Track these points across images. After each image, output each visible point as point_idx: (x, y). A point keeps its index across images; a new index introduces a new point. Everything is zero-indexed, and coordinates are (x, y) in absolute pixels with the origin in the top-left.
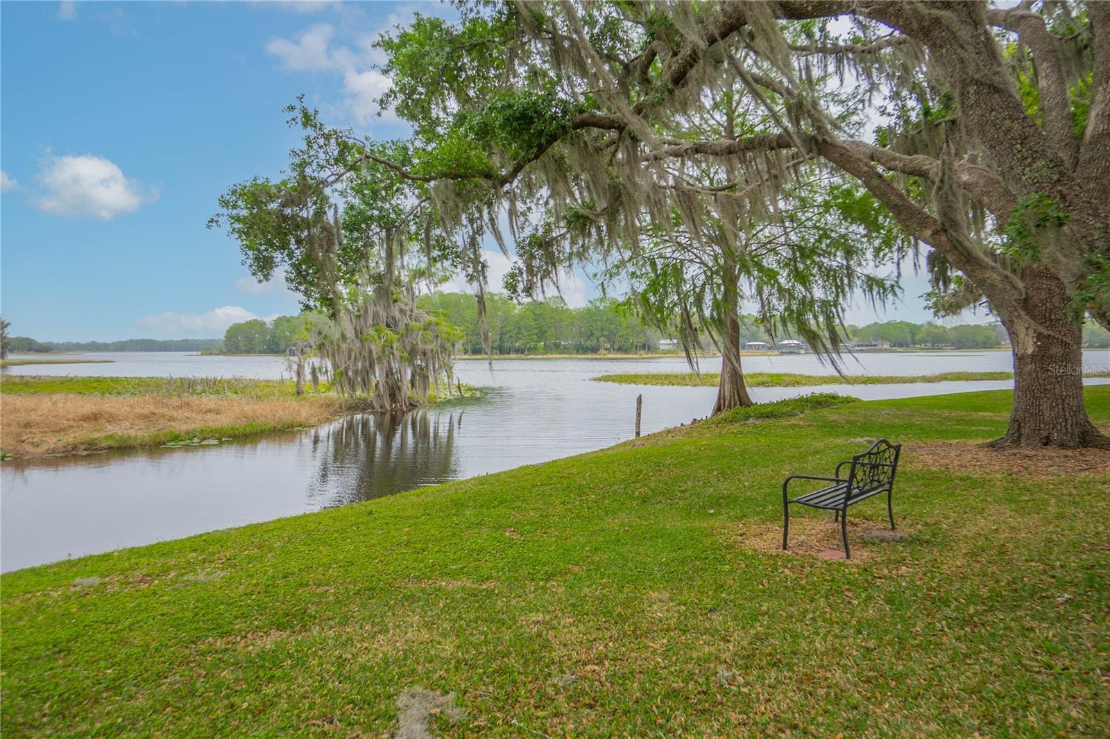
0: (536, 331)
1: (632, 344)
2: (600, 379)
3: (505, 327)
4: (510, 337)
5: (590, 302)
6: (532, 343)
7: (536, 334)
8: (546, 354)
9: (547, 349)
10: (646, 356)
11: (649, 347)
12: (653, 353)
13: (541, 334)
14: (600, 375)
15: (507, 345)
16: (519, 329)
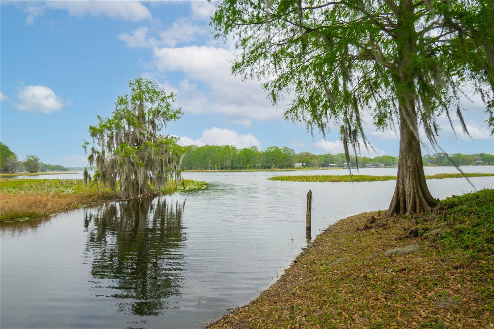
1: (284, 165)
2: (272, 179)
3: (233, 159)
4: (236, 163)
5: (267, 148)
6: (245, 165)
7: (246, 161)
8: (250, 169)
9: (250, 168)
10: (290, 170)
11: (291, 166)
12: (293, 168)
13: (248, 162)
14: (271, 177)
15: (234, 166)
16: (239, 159)
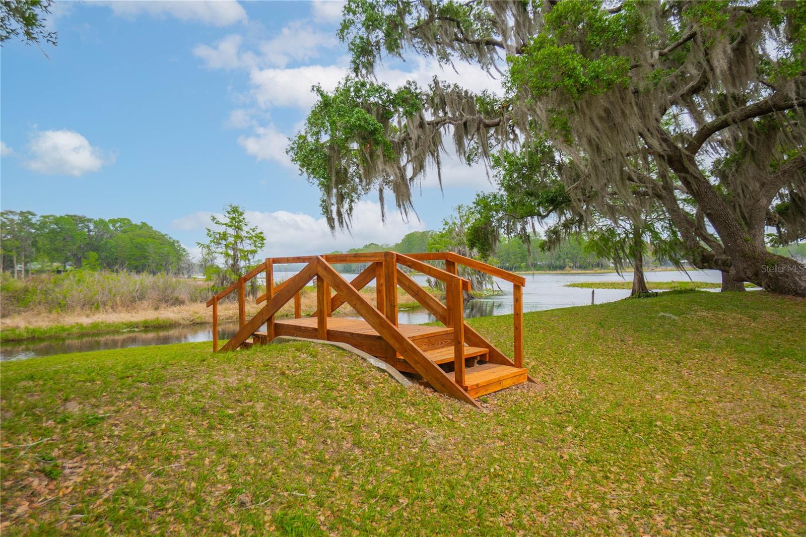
0: (520, 255)
1: (589, 263)
2: (569, 286)
7: (520, 257)
8: (527, 271)
9: (528, 268)
10: (599, 271)
11: (602, 265)
12: (605, 269)
13: (523, 258)
14: (569, 284)
16: (509, 254)
